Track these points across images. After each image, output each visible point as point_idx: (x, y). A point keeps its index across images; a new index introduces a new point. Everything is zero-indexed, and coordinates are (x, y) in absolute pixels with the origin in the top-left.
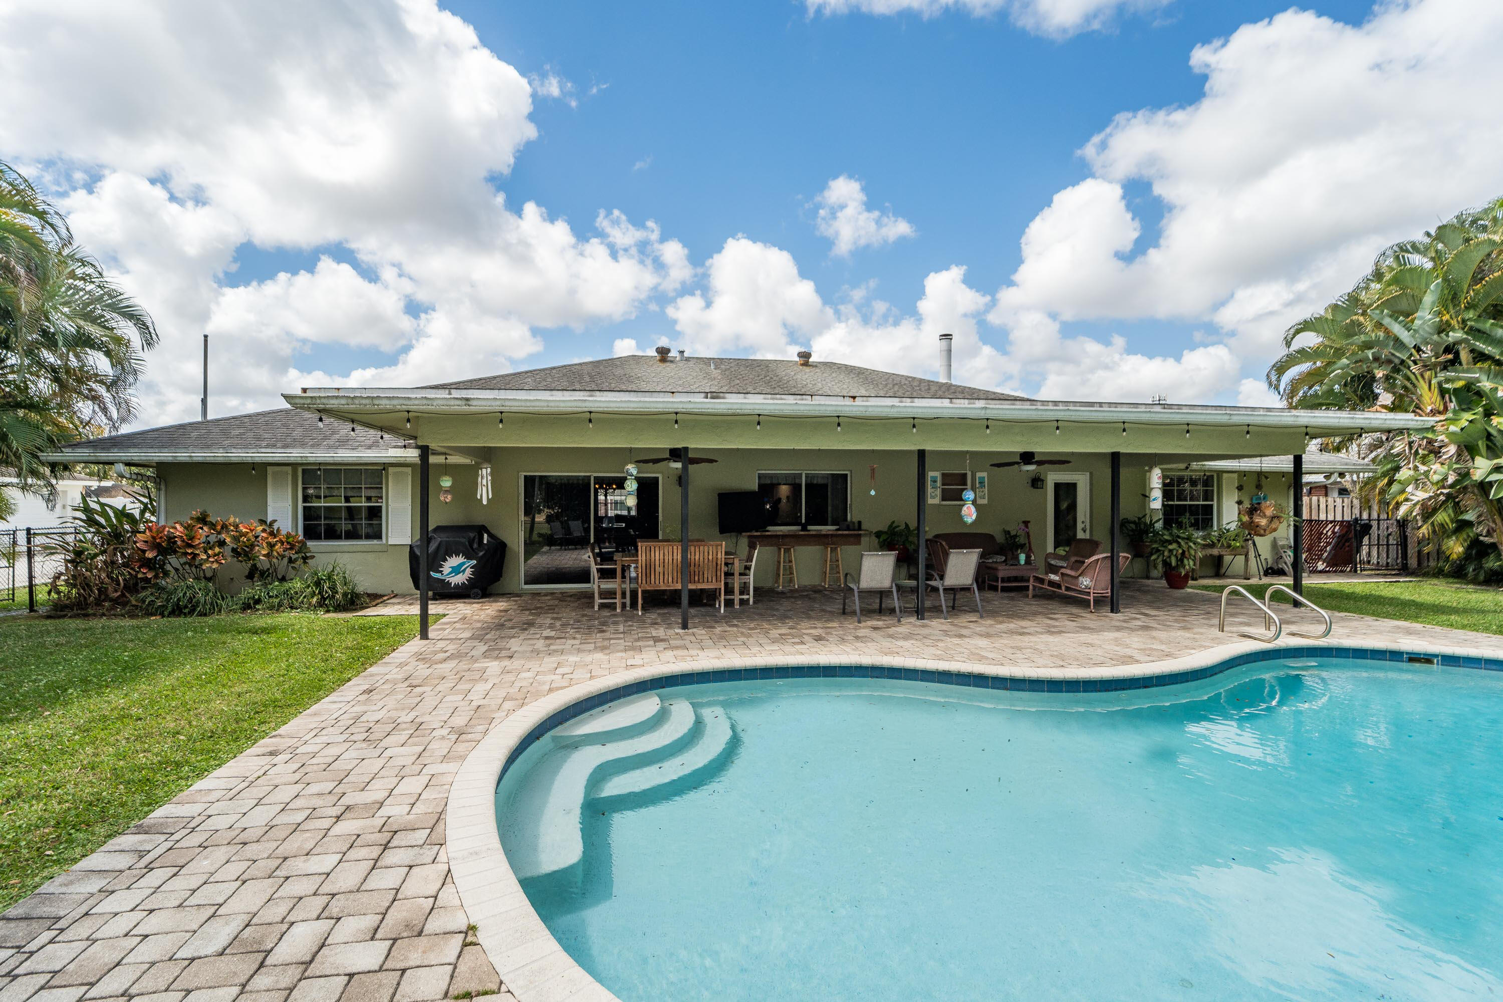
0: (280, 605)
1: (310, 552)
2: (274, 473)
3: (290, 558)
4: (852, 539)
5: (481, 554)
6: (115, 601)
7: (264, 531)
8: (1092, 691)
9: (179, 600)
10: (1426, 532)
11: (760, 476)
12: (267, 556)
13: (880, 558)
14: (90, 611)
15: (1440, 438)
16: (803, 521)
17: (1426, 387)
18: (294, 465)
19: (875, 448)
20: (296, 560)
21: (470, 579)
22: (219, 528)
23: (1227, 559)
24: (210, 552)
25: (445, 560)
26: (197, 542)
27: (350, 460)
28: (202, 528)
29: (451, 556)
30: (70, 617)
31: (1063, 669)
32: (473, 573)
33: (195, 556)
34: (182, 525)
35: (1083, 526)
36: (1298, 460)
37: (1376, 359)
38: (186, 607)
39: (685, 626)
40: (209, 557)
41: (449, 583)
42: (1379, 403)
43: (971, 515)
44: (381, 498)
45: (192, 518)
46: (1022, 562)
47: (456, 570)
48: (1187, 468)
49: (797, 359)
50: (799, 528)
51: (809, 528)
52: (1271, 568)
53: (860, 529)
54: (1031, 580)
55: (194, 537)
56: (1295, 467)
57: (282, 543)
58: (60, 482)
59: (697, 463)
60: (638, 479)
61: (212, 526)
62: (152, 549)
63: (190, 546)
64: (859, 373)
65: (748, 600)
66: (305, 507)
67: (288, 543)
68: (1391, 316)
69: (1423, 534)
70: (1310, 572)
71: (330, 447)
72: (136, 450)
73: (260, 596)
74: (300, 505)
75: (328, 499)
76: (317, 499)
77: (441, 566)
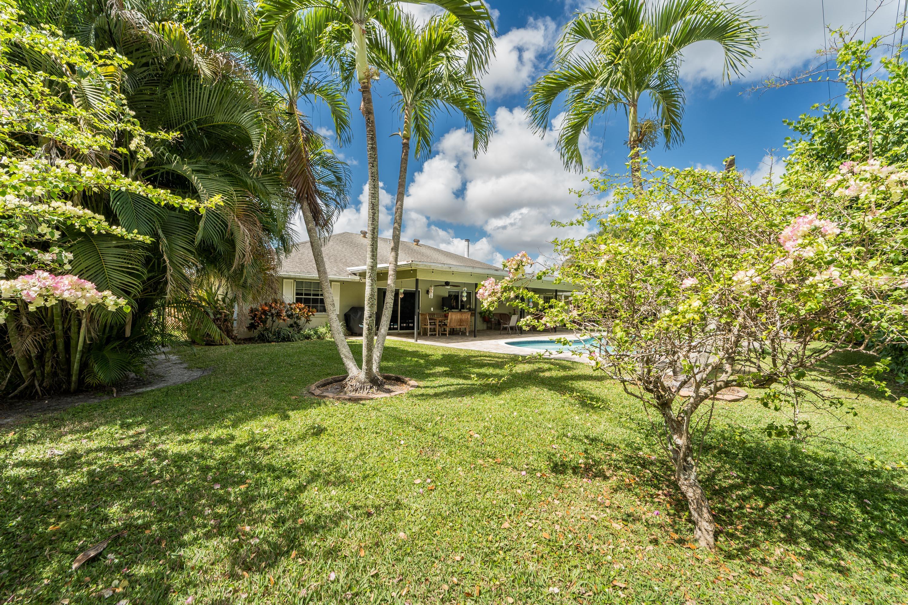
2: (286, 282)
18: (294, 279)
53: (474, 311)
57: (309, 312)
66: (296, 298)
75: (306, 295)
76: (301, 294)
77: (363, 322)
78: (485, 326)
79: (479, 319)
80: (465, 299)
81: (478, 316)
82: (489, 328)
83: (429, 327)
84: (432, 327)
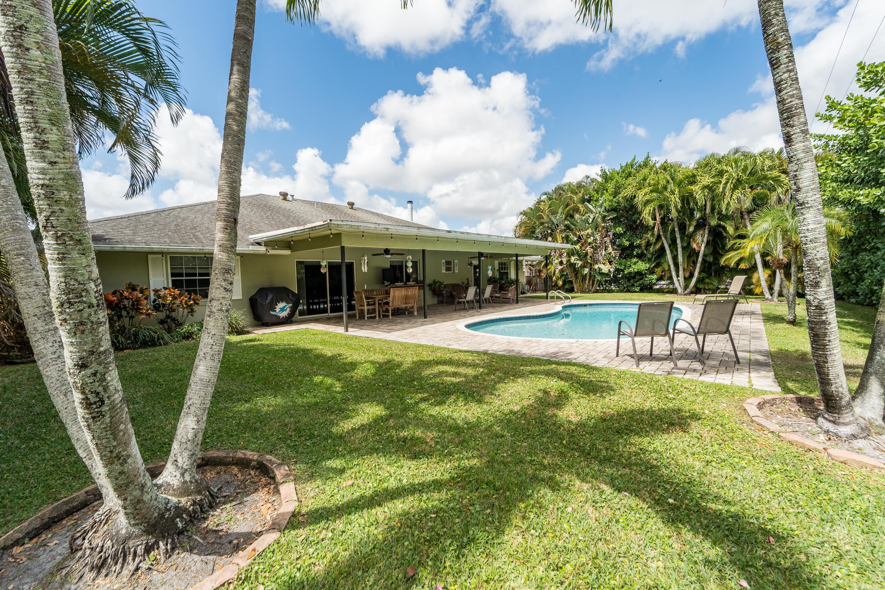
2: (152, 259)
5: (294, 300)
11: (391, 261)
16: (405, 281)
21: (288, 314)
25: (277, 305)
29: (279, 302)
32: (290, 311)
41: (279, 317)
45: (127, 288)
47: (282, 310)
51: (407, 283)
66: (172, 280)
74: (170, 279)
75: (187, 275)
76: (181, 275)
77: (275, 308)
78: (435, 301)
79: (428, 293)
80: (410, 270)
81: (427, 288)
82: (441, 303)
83: (366, 308)
84: (371, 307)
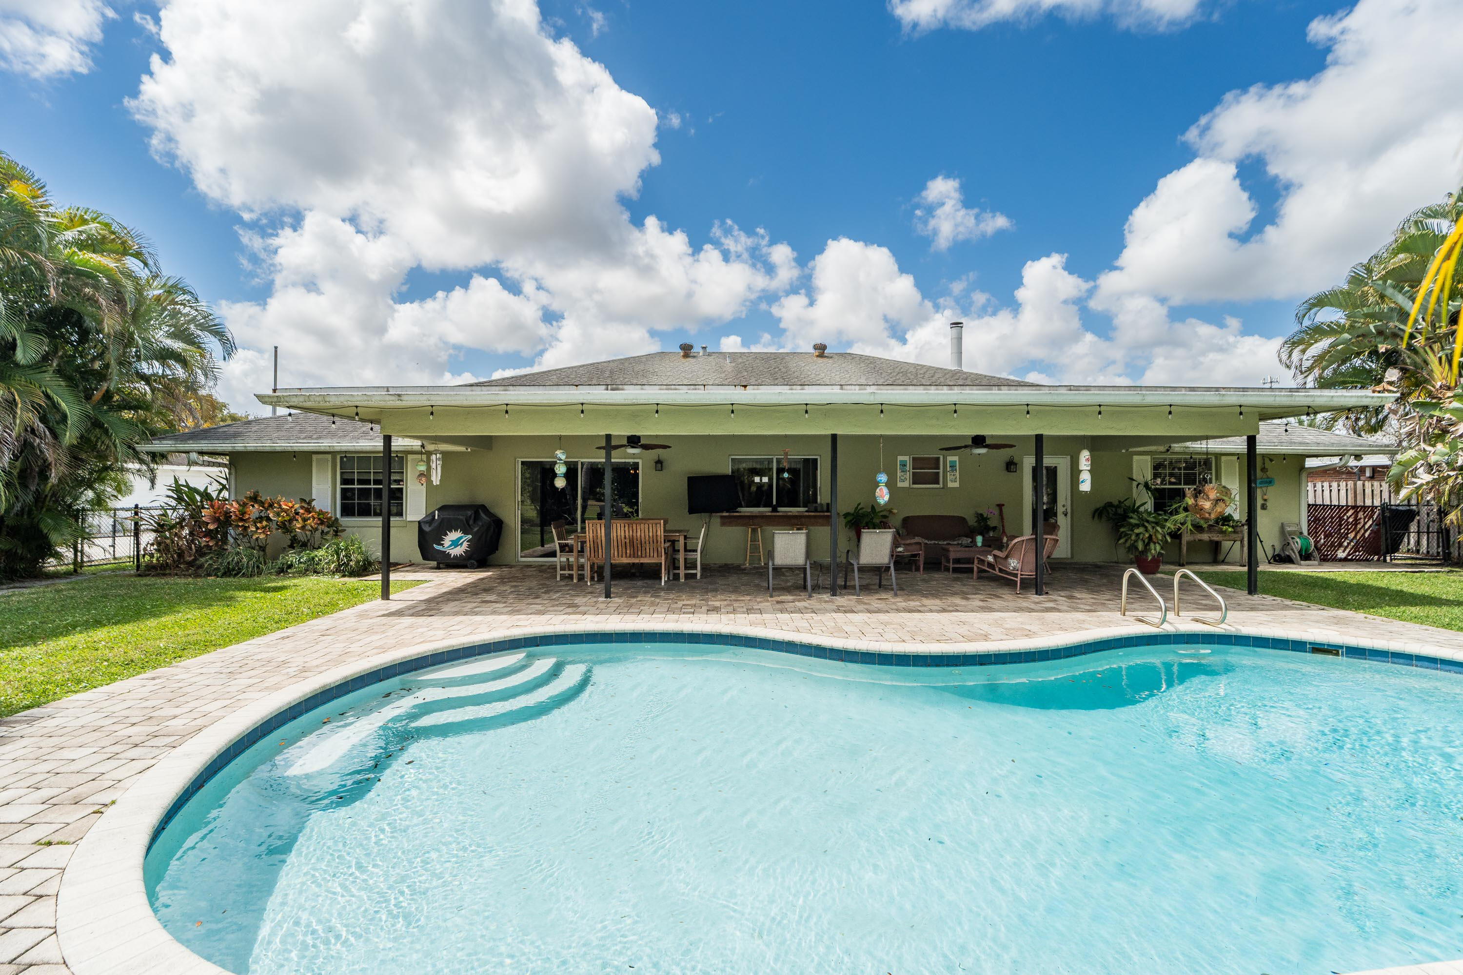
0: (306, 570)
1: (341, 526)
2: (318, 460)
3: (323, 531)
4: (820, 521)
5: (476, 529)
6: (190, 564)
7: (302, 507)
8: (922, 666)
9: (229, 563)
10: (1454, 518)
11: (733, 461)
12: (303, 528)
13: (791, 537)
14: (168, 572)
15: (1447, 416)
16: (774, 503)
17: (1436, 362)
18: (333, 453)
19: (787, 433)
20: (328, 533)
21: (466, 552)
22: (266, 505)
23: (1226, 545)
24: (259, 525)
25: (446, 534)
26: (247, 516)
27: (368, 449)
28: (253, 506)
29: (450, 531)
30: (153, 576)
31: (904, 644)
32: (469, 546)
33: (245, 528)
34: (238, 502)
35: (1064, 509)
36: (1252, 441)
37: (1380, 333)
38: (233, 570)
39: (608, 596)
40: (257, 528)
41: (449, 555)
42: (1385, 380)
43: (883, 497)
44: (402, 481)
45: (246, 498)
46: (979, 544)
47: (455, 544)
48: (1168, 450)
49: (812, 350)
50: (770, 509)
51: (780, 509)
52: (1278, 555)
53: (828, 511)
54: (976, 561)
55: (245, 513)
56: (1248, 448)
57: (314, 518)
58: (160, 467)
59: (652, 449)
60: (566, 463)
61: (262, 504)
62: (213, 523)
63: (242, 520)
64: (871, 363)
65: (696, 574)
66: (342, 489)
67: (319, 519)
68: (1394, 287)
69: (1451, 520)
70: (1321, 560)
71: (354, 438)
72: (206, 442)
73: (292, 561)
74: (339, 487)
75: (360, 482)
76: (352, 482)
77: (443, 540)
